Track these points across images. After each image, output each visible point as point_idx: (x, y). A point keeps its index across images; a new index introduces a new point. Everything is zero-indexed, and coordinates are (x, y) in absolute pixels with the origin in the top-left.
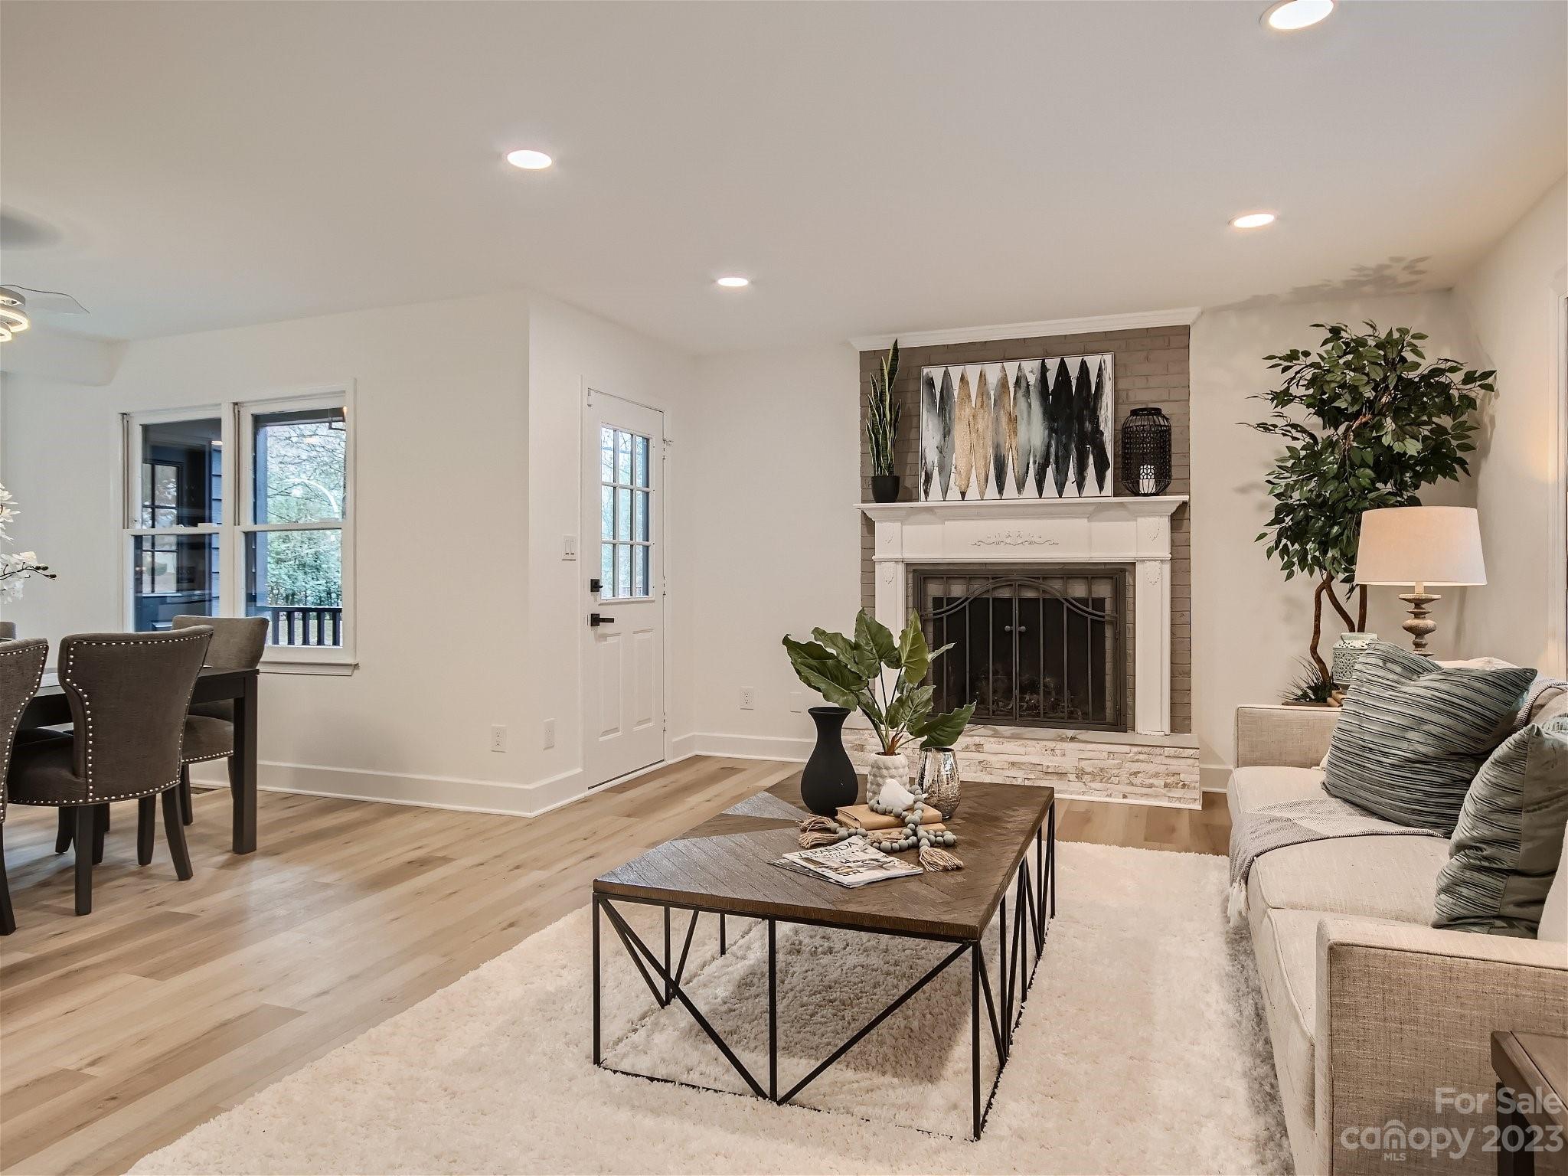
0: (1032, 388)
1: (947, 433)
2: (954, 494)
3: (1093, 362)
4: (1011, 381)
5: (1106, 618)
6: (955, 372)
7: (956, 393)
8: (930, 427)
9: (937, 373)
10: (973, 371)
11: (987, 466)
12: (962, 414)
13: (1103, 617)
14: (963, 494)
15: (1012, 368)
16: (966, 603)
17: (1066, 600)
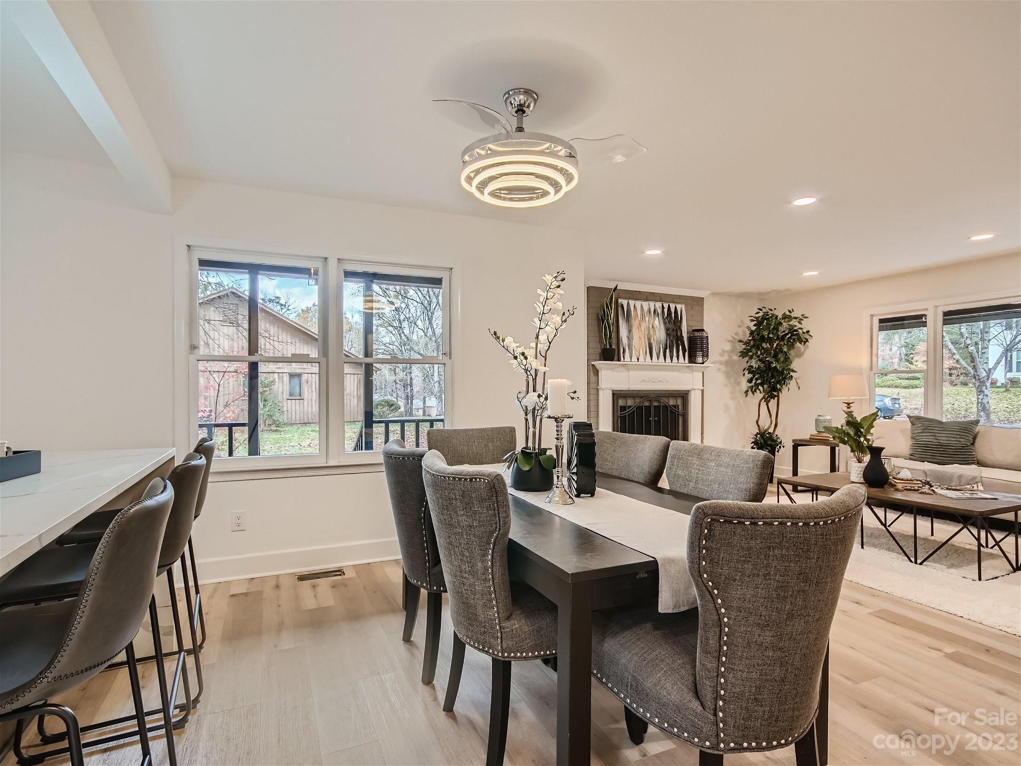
0: (659, 315)
1: (630, 331)
2: (634, 359)
3: (679, 307)
4: (652, 311)
5: (680, 413)
6: (632, 303)
7: (632, 313)
8: (623, 326)
9: (624, 302)
10: (638, 304)
11: (646, 347)
12: (635, 323)
13: (678, 412)
14: (638, 359)
15: (652, 304)
16: (635, 408)
17: (669, 405)
